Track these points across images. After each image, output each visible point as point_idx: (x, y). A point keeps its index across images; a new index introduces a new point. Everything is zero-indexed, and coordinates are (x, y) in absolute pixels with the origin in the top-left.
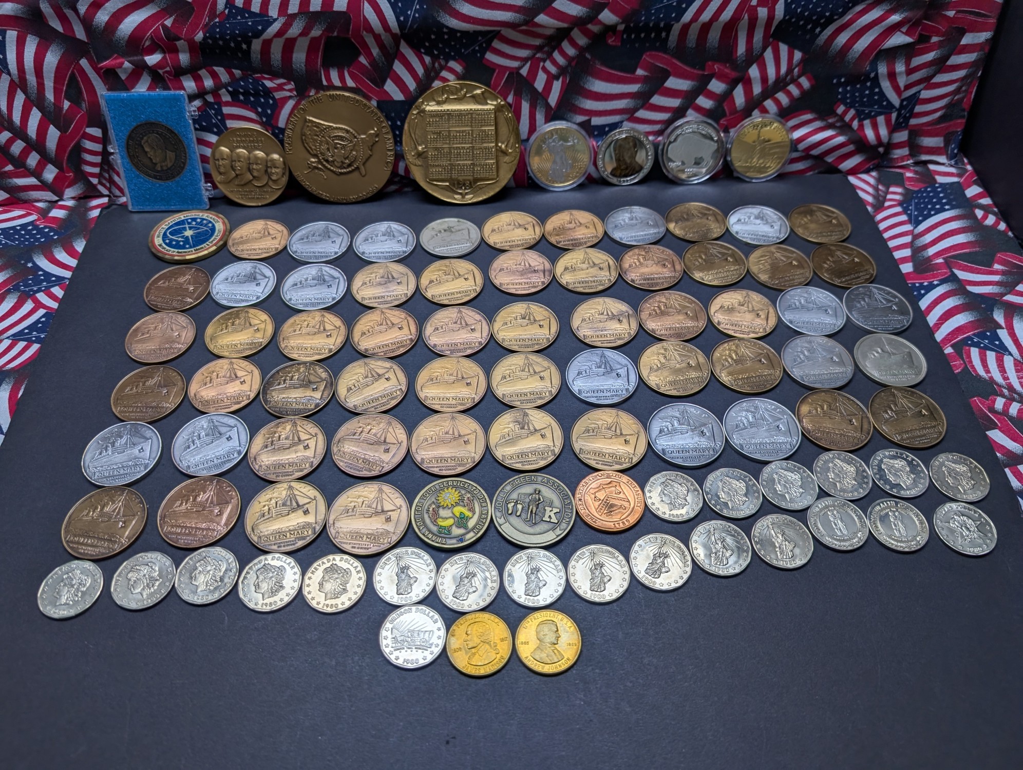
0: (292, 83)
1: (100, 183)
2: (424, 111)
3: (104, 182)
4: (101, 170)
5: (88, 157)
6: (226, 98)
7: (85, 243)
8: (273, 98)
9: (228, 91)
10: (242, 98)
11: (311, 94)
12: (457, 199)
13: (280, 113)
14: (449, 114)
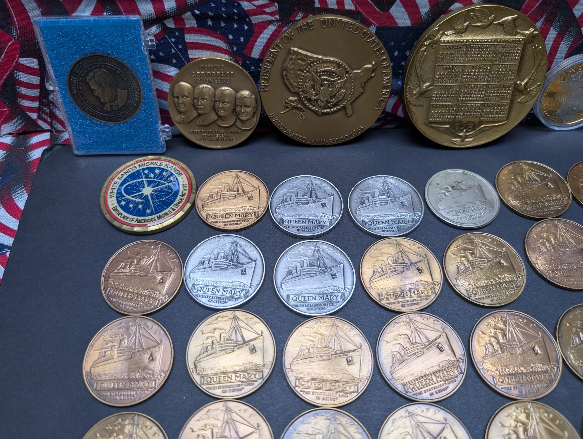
0: (276, 4)
1: (40, 117)
2: (438, 41)
3: (45, 116)
4: (40, 104)
5: (25, 91)
6: (191, 22)
7: (26, 196)
8: (250, 23)
9: (194, 15)
10: (210, 22)
11: (297, 18)
12: (456, 142)
13: (255, 41)
14: (468, 46)
